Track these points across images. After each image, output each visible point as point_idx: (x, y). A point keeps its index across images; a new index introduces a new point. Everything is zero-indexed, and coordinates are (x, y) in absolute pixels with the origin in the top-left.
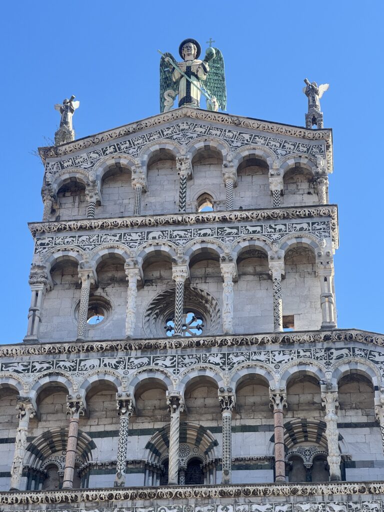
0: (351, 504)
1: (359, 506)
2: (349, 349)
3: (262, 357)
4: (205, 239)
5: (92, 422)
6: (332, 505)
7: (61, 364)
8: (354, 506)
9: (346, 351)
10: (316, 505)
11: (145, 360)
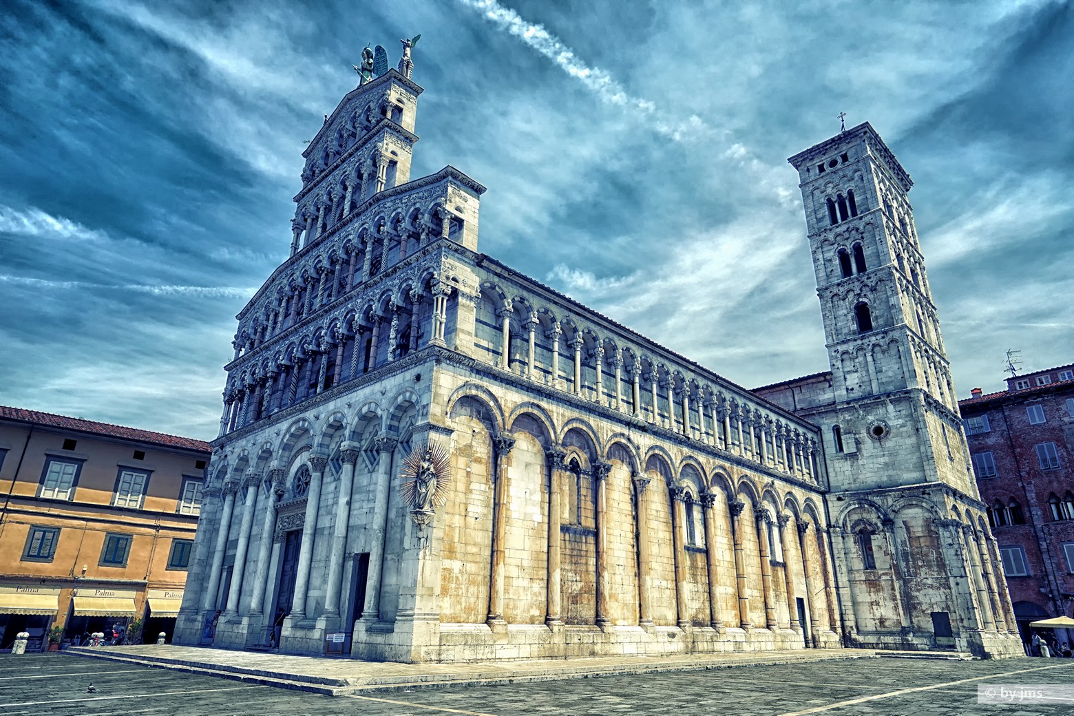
4: (344, 170)
7: (294, 269)
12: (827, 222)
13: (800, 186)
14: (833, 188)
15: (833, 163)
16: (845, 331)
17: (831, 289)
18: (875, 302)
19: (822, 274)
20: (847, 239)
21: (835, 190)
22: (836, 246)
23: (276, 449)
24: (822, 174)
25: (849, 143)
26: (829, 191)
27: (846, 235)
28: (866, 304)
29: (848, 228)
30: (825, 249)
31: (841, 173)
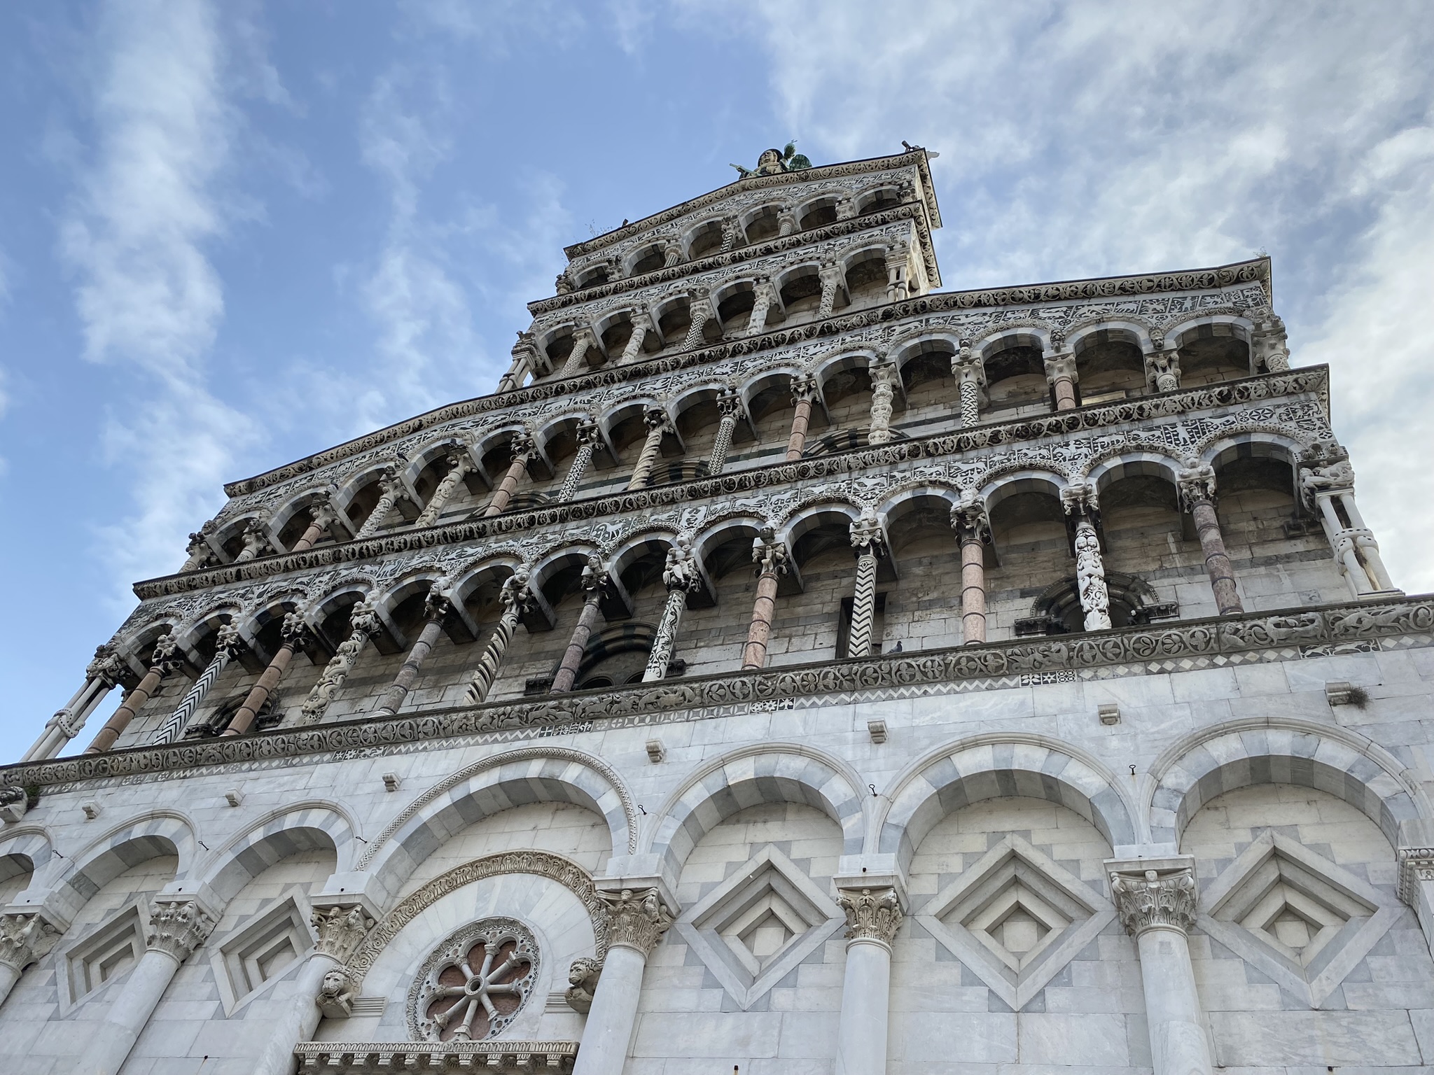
0: (895, 473)
1: (908, 474)
2: (921, 321)
3: (791, 354)
4: (739, 274)
5: (557, 481)
6: (863, 480)
7: (520, 412)
8: (899, 475)
9: (917, 324)
10: (837, 485)
11: (630, 388)
23: (372, 832)
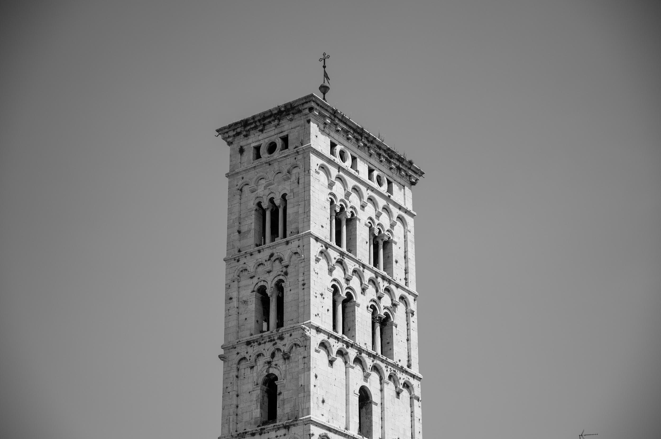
12: (251, 240)
13: (228, 176)
14: (265, 188)
15: (272, 148)
16: (246, 417)
17: (238, 350)
18: (285, 377)
19: (233, 323)
20: (269, 272)
21: (267, 192)
22: (255, 280)
24: (257, 162)
25: (291, 120)
26: (261, 191)
27: (268, 266)
28: (276, 378)
29: (272, 255)
30: (243, 283)
31: (276, 166)
